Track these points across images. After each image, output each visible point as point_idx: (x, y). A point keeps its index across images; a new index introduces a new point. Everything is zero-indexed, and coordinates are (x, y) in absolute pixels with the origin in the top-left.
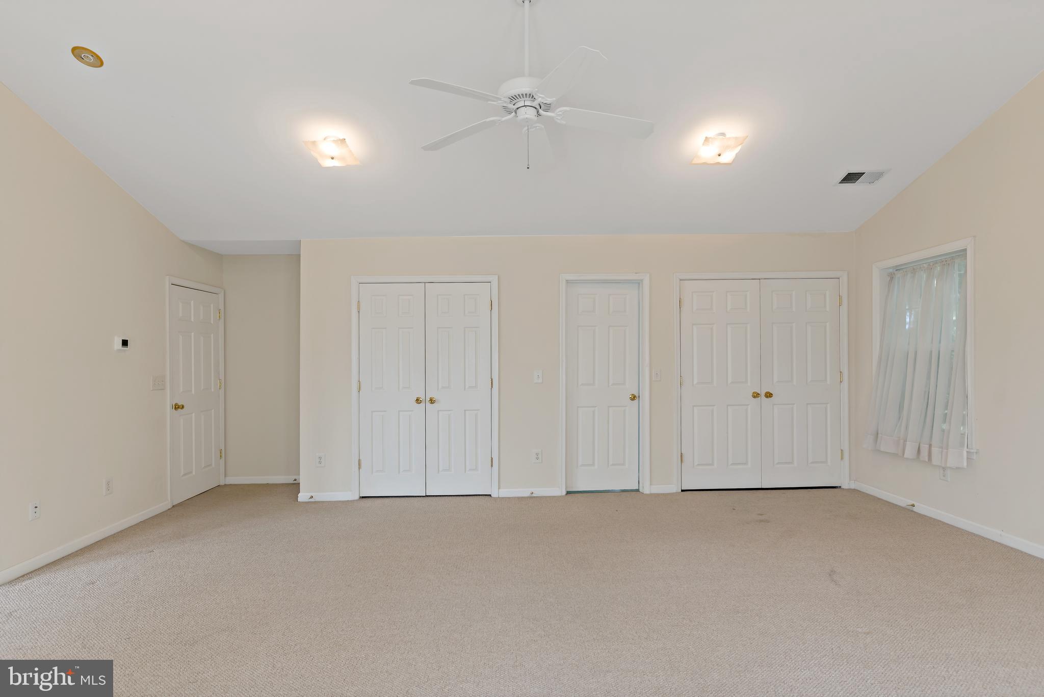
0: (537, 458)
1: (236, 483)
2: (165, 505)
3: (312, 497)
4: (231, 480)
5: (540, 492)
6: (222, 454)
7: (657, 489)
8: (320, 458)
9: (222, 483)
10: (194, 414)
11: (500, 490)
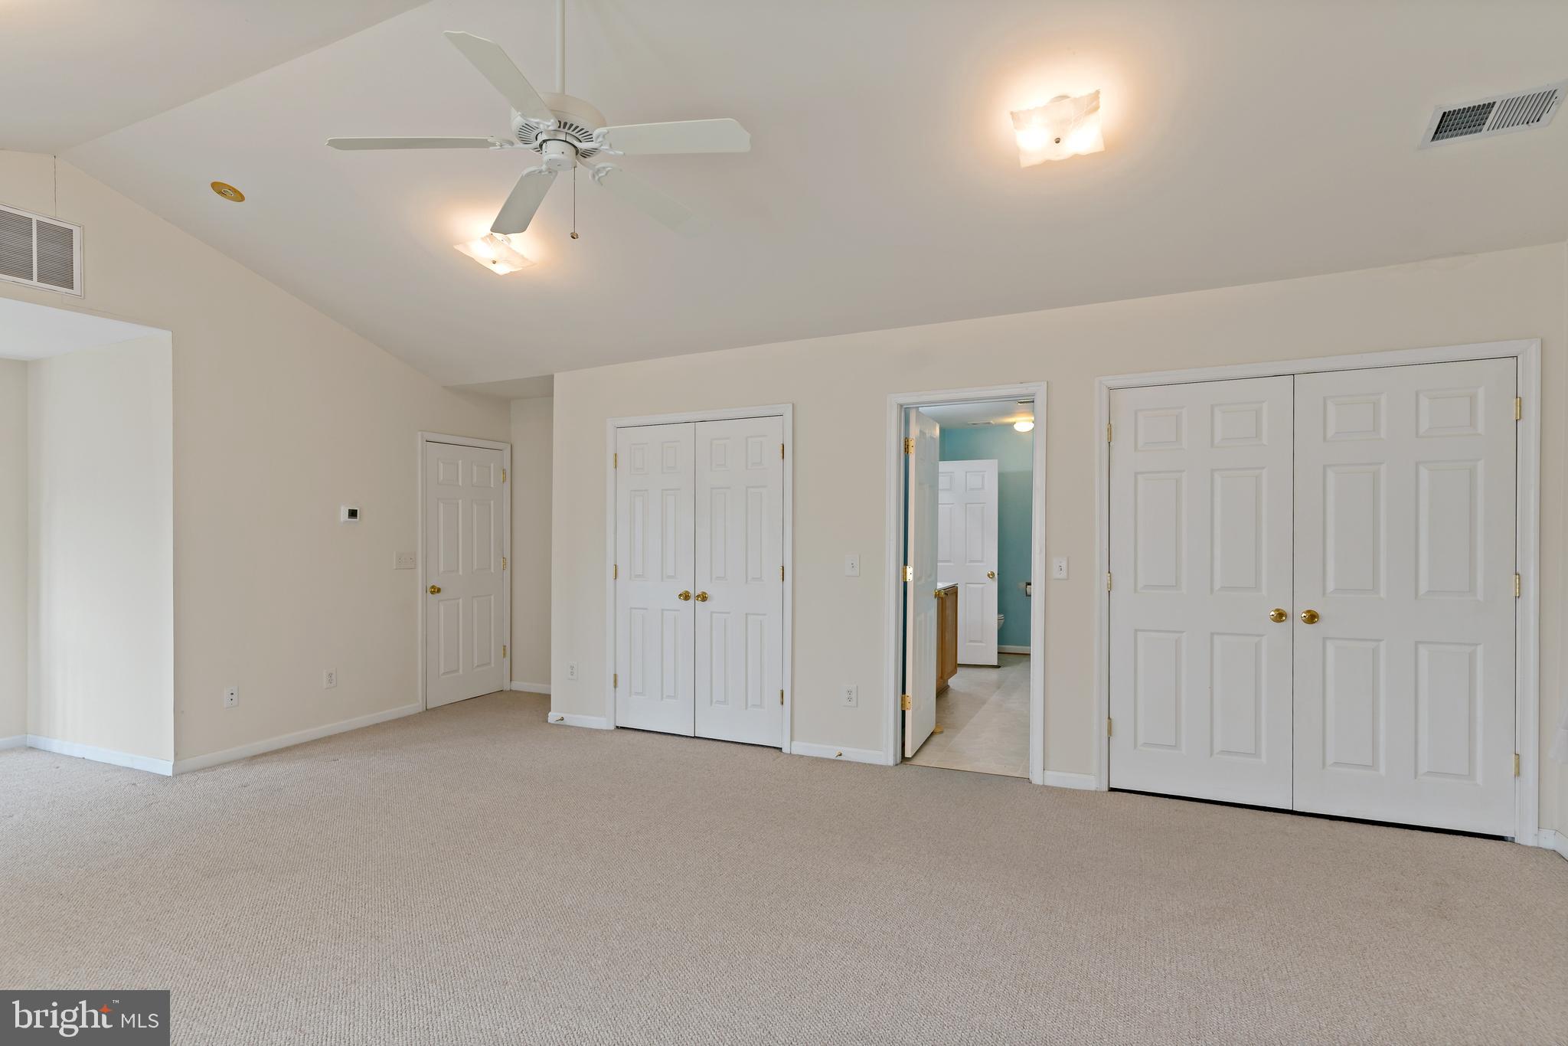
0: (850, 699)
1: (521, 690)
2: (414, 707)
3: (562, 719)
4: (519, 685)
5: (852, 754)
6: (508, 651)
7: (1055, 778)
8: (572, 667)
9: (507, 687)
10: (461, 600)
11: (794, 743)
